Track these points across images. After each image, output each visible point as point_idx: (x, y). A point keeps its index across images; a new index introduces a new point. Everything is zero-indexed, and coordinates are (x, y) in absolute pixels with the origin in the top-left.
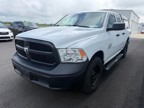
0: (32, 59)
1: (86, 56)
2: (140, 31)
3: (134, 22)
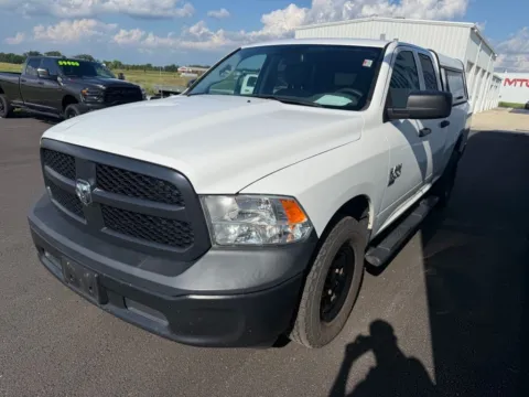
0: (106, 225)
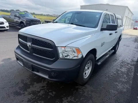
1: (81, 53)
2: (133, 26)
3: (128, 18)
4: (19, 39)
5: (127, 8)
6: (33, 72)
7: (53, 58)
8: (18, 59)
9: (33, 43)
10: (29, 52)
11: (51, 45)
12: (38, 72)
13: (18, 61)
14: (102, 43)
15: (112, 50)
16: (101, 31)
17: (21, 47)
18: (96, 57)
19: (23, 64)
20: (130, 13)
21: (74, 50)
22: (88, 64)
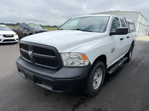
4: (21, 49)
5: (140, 13)
6: (35, 83)
7: (57, 66)
8: (19, 70)
9: (34, 52)
10: (31, 62)
11: (53, 51)
12: (41, 83)
13: (20, 73)
14: (112, 49)
15: (124, 57)
16: (110, 35)
17: (23, 57)
18: (107, 65)
19: (25, 76)
20: (144, 19)
21: (79, 57)
22: (97, 72)
